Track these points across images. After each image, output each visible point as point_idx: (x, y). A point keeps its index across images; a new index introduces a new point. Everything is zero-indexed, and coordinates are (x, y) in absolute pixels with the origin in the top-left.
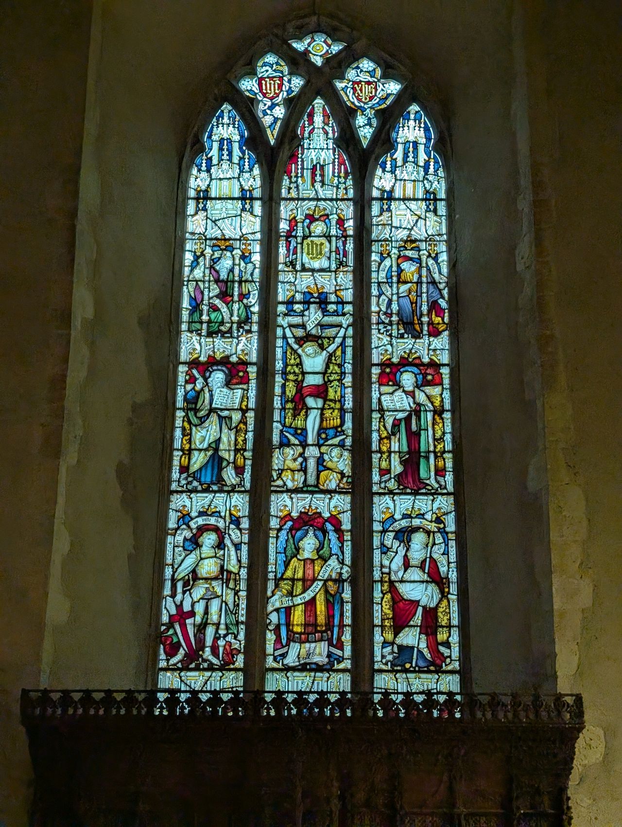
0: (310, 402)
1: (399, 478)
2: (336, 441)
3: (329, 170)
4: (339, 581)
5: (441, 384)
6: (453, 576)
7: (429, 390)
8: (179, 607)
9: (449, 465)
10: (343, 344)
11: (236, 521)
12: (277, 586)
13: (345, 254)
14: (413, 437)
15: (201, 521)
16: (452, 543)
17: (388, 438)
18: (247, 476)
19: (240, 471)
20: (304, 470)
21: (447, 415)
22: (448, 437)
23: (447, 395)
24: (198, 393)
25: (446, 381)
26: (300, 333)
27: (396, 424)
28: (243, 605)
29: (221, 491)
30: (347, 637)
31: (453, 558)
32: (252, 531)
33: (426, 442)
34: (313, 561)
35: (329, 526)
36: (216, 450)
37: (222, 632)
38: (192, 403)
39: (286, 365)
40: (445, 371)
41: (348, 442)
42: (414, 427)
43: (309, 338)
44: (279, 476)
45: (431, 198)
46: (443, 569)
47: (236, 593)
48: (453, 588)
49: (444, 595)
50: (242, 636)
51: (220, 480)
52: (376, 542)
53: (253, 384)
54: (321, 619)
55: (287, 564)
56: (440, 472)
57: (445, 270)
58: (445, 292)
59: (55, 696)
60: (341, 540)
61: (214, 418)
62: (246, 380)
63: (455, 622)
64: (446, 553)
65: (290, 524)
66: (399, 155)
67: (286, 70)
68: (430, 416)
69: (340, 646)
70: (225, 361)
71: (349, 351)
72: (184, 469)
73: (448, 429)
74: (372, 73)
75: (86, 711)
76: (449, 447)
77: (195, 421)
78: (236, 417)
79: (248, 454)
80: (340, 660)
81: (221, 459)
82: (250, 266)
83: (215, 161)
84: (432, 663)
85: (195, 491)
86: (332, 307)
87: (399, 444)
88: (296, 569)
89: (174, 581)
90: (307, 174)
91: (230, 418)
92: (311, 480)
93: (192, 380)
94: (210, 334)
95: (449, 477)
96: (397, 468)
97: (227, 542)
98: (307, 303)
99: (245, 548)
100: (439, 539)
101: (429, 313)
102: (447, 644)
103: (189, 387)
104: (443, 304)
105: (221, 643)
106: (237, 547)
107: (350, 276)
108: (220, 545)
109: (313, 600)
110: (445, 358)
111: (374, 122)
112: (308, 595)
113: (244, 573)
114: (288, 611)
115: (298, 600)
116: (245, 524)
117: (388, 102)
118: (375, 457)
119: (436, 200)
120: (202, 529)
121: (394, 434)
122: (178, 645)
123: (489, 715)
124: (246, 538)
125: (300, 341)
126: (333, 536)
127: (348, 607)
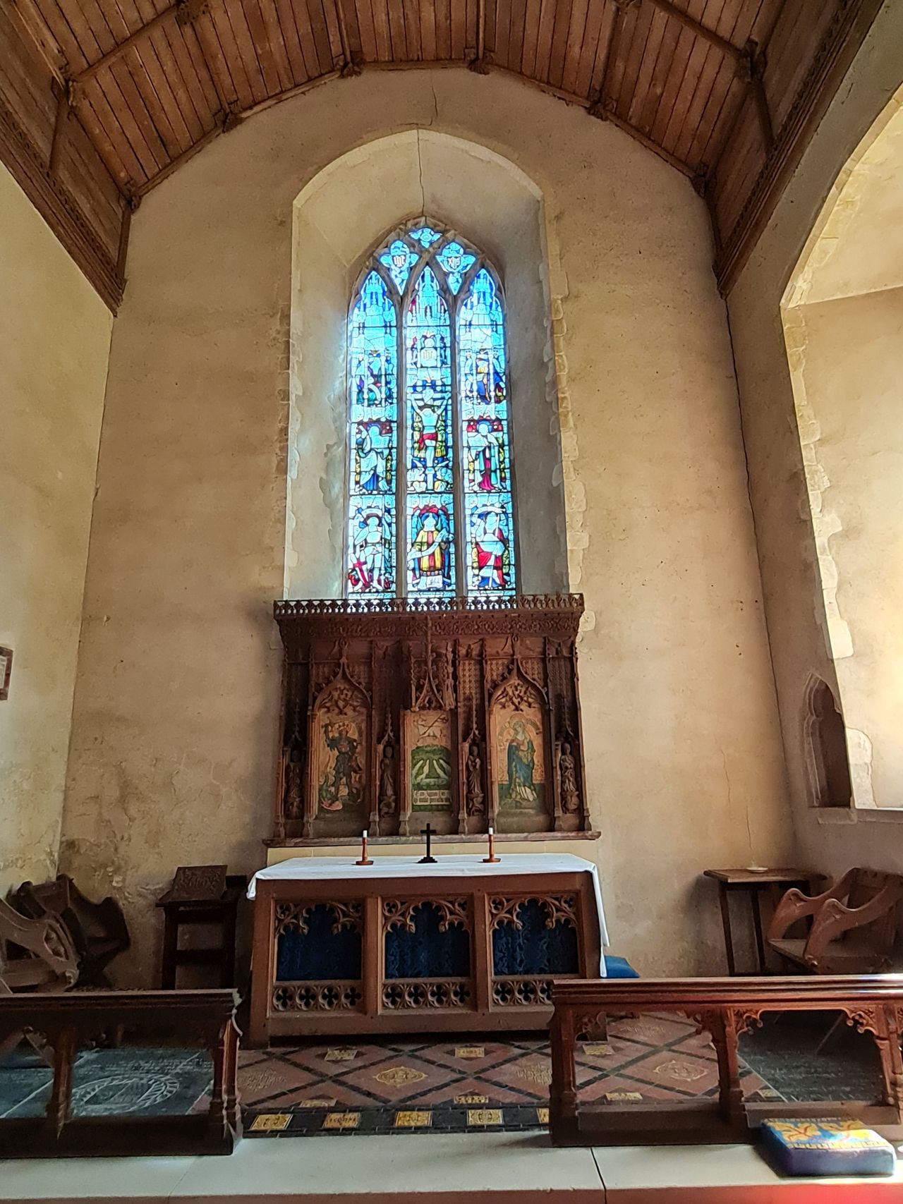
0: (428, 442)
1: (480, 484)
2: (444, 464)
3: (434, 309)
4: (448, 542)
5: (502, 430)
6: (511, 537)
7: (494, 434)
8: (358, 559)
9: (508, 475)
10: (446, 410)
11: (388, 511)
12: (413, 545)
13: (445, 357)
14: (487, 461)
15: (368, 511)
16: (511, 519)
17: (473, 462)
18: (394, 485)
19: (389, 482)
20: (426, 481)
21: (506, 448)
22: (507, 461)
23: (506, 437)
24: (364, 440)
25: (505, 429)
26: (421, 403)
27: (478, 455)
28: (394, 556)
29: (379, 494)
30: (453, 573)
31: (511, 527)
32: (397, 516)
33: (494, 463)
34: (432, 532)
35: (440, 512)
36: (375, 471)
37: (383, 572)
38: (360, 445)
39: (413, 422)
40: (505, 423)
41: (451, 464)
42: (488, 456)
43: (426, 406)
44: (412, 485)
45: (494, 324)
46: (505, 534)
47: (390, 550)
48: (511, 544)
49: (506, 548)
50: (394, 574)
51: (378, 489)
52: (468, 520)
53: (395, 433)
54: (438, 564)
55: (418, 534)
56: (503, 479)
57: (503, 366)
58: (504, 378)
59: (293, 604)
60: (448, 520)
61: (373, 453)
62: (390, 431)
63: (513, 562)
64: (507, 525)
65: (418, 512)
66: (475, 299)
67: (407, 250)
68: (496, 448)
69: (449, 577)
70: (378, 421)
71: (449, 413)
72: (357, 483)
73: (507, 456)
74: (458, 252)
75: (310, 611)
76: (507, 465)
77: (362, 455)
78: (386, 452)
79: (393, 473)
80: (449, 585)
81: (378, 477)
82: (391, 365)
83: (368, 305)
84: (500, 585)
85: (364, 494)
86: (439, 389)
87: (479, 465)
88: (423, 537)
89: (355, 546)
90: (422, 311)
91: (382, 452)
92: (430, 487)
93: (360, 432)
94: (369, 405)
95: (508, 483)
96: (479, 479)
97: (384, 522)
98: (424, 386)
99: (394, 526)
100: (503, 517)
101: (495, 391)
102: (508, 574)
103: (358, 436)
104: (502, 385)
105: (382, 578)
106: (390, 525)
107: (449, 370)
108: (380, 524)
109: (433, 554)
110: (504, 416)
111: (460, 280)
112: (431, 550)
113: (394, 539)
114: (419, 559)
115: (424, 554)
116: (393, 512)
117: (468, 268)
118: (466, 473)
119: (496, 325)
120: (368, 517)
121: (476, 459)
122: (359, 580)
123: (532, 606)
124: (394, 520)
125: (421, 408)
126: (443, 517)
127: (453, 556)
